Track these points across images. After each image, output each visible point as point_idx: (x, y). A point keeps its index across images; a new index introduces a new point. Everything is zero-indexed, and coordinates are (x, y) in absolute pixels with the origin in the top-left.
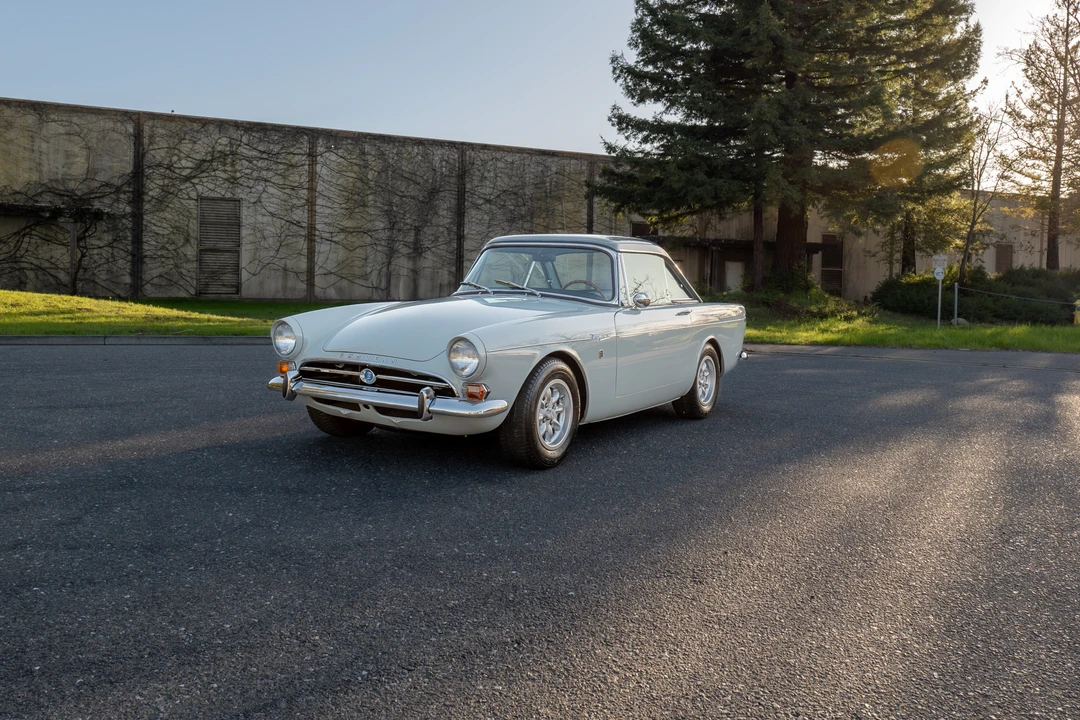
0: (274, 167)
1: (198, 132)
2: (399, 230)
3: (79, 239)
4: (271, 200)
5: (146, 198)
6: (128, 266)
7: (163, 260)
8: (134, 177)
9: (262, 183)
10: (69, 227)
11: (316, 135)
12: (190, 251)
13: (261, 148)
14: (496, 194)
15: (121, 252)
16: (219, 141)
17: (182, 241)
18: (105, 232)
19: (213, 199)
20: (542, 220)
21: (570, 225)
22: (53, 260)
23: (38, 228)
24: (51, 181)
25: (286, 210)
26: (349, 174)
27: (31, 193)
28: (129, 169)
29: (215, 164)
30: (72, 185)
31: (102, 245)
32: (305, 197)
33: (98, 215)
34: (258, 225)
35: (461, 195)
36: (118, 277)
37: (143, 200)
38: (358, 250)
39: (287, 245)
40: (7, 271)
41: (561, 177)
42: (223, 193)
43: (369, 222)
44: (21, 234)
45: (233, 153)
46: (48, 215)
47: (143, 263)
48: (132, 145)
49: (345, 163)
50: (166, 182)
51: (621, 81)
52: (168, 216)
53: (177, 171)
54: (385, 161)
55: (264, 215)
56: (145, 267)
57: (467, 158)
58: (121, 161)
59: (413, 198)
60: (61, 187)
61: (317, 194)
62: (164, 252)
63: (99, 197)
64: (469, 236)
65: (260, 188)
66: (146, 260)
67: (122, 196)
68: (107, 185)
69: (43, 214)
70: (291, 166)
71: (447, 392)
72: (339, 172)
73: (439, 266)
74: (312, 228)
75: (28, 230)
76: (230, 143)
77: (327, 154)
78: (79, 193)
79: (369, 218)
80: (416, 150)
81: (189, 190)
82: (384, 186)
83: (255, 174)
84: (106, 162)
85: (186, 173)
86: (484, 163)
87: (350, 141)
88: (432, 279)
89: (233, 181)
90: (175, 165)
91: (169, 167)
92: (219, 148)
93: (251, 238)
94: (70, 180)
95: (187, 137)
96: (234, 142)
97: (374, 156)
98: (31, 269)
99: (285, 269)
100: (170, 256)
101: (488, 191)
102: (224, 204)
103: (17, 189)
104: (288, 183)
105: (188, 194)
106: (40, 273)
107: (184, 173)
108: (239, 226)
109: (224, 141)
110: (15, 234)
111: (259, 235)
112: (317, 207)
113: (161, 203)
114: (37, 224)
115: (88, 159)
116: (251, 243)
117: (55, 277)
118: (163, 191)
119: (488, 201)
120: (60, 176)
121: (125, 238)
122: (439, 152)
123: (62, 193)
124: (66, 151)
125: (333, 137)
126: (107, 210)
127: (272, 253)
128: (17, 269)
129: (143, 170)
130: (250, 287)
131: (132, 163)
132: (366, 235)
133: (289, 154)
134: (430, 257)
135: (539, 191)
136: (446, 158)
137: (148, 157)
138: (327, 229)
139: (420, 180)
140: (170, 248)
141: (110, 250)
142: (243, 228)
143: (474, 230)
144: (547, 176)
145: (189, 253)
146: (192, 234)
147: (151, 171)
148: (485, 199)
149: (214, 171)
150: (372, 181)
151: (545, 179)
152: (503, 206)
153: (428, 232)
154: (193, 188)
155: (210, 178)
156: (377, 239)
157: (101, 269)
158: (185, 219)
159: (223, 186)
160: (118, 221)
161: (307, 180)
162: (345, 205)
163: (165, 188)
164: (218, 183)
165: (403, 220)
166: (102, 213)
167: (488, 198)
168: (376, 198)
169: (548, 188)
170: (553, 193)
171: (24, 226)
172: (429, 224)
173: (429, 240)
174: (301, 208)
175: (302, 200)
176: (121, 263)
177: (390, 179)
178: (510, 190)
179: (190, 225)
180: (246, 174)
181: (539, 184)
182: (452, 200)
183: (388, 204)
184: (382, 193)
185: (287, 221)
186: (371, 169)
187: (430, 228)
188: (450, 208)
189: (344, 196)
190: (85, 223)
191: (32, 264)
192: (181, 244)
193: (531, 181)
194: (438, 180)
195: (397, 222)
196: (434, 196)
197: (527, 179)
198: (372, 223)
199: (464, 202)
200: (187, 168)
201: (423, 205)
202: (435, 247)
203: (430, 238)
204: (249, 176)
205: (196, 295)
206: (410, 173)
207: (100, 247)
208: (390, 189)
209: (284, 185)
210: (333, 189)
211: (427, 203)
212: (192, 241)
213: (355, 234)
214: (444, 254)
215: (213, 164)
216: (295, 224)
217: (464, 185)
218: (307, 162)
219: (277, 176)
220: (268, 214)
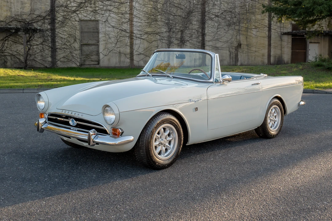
0: (113, 4)
2: (173, 32)
3: (28, 41)
4: (113, 20)
5: (57, 21)
6: (50, 53)
7: (65, 50)
8: (51, 12)
9: (108, 12)
10: (23, 37)
12: (77, 45)
14: (221, 12)
15: (46, 47)
17: (73, 41)
18: (39, 38)
19: (86, 21)
20: (244, 25)
21: (259, 27)
22: (18, 51)
23: (11, 37)
24: (16, 15)
25: (120, 24)
26: (149, 6)
27: (8, 21)
28: (49, 8)
30: (24, 17)
31: (38, 44)
32: (128, 18)
33: (35, 31)
34: (107, 32)
35: (203, 14)
36: (45, 58)
37: (55, 22)
38: (153, 43)
39: (121, 41)
41: (254, 2)
42: (90, 18)
43: (158, 28)
44: (4, 40)
46: (14, 31)
47: (56, 51)
49: (147, 0)
50: (65, 13)
52: (66, 29)
53: (70, 8)
55: (109, 27)
56: (57, 53)
58: (45, 5)
59: (180, 16)
60: (20, 18)
61: (134, 16)
62: (65, 46)
63: (36, 22)
64: (208, 34)
65: (107, 14)
66: (57, 50)
67: (46, 21)
68: (39, 16)
69: (12, 31)
70: (121, 3)
71: (104, 132)
72: (144, 5)
74: (132, 32)
75: (7, 38)
78: (28, 20)
79: (158, 27)
81: (75, 17)
82: (165, 11)
83: (105, 8)
84: (38, 6)
85: (74, 9)
89: (95, 12)
90: (69, 6)
91: (66, 7)
93: (104, 38)
94: (24, 14)
98: (9, 56)
99: (120, 53)
100: (68, 48)
101: (217, 11)
102: (91, 23)
103: (2, 20)
104: (120, 12)
105: (75, 19)
106: (12, 57)
108: (98, 33)
110: (2, 40)
111: (107, 37)
112: (134, 23)
113: (63, 23)
114: (11, 35)
115: (31, 5)
116: (104, 41)
117: (19, 59)
118: (64, 18)
119: (217, 16)
120: (19, 13)
121: (48, 40)
123: (21, 21)
124: (21, 1)
126: (39, 28)
127: (114, 45)
128: (3, 56)
129: (55, 9)
130: (104, 62)
131: (50, 5)
132: (157, 35)
134: (189, 45)
135: (243, 10)
137: (57, 2)
138: (139, 33)
139: (183, 7)
140: (68, 44)
141: (42, 46)
142: (100, 33)
143: (210, 31)
144: (247, 2)
145: (76, 46)
146: (77, 37)
147: (58, 9)
148: (215, 15)
149: (86, 7)
150: (160, 9)
151: (246, 3)
152: (224, 18)
153: (187, 33)
154: (77, 16)
155: (84, 11)
156: (162, 37)
157: (38, 54)
158: (74, 30)
159: (90, 14)
160: (45, 32)
161: (129, 9)
162: (147, 21)
163: (65, 16)
164: (88, 13)
165: (175, 27)
166: (37, 29)
167: (217, 14)
168: (162, 17)
169: (248, 8)
170: (250, 11)
171: (5, 36)
172: (188, 29)
173: (188, 36)
174: (126, 23)
175: (127, 19)
176: (47, 52)
177: (168, 7)
178: (228, 10)
179: (76, 33)
180: (101, 8)
181: (243, 6)
182: (199, 16)
183: (168, 19)
184: (165, 14)
185: (120, 30)
186: (159, 3)
187: (188, 30)
188: (198, 20)
189: (146, 16)
190: (29, 34)
191: (9, 53)
192: (72, 42)
193: (239, 5)
194: (192, 6)
195: (172, 28)
196: (190, 15)
197: (237, 4)
198: (160, 29)
199: (205, 17)
200: (74, 6)
201: (184, 19)
202: (191, 40)
203: (188, 35)
204: (102, 9)
205: (80, 65)
206: (178, 4)
207: (37, 45)
208: (169, 12)
209: (118, 12)
210: (141, 14)
211: (186, 18)
212: (77, 41)
213: (152, 35)
214: (195, 43)
215: (86, 4)
216: (124, 31)
217: (205, 9)
218: (129, 1)
219: (115, 8)
220: (111, 27)
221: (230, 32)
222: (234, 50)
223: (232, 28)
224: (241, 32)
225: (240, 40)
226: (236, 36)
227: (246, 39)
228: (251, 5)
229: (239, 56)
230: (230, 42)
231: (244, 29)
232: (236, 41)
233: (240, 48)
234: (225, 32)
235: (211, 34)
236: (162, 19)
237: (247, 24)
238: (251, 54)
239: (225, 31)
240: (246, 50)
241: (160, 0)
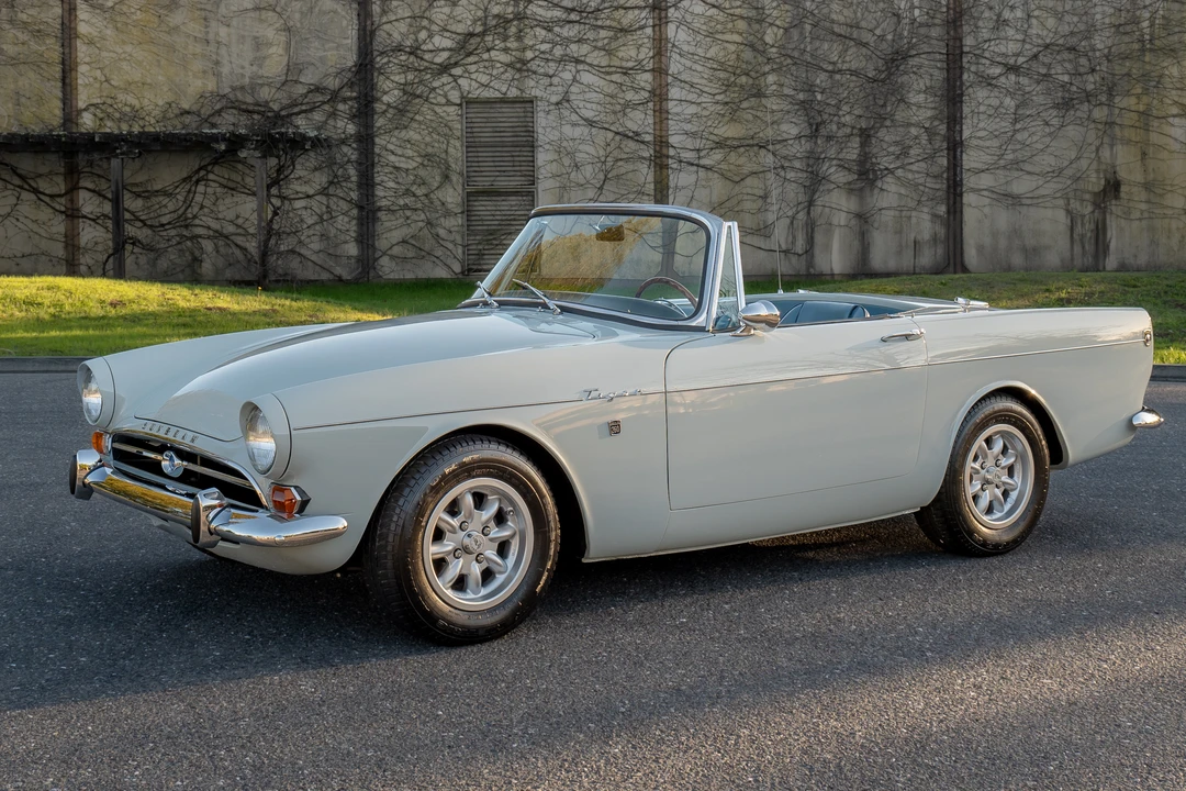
0: (591, 35)
2: (829, 138)
3: (275, 182)
4: (588, 96)
5: (379, 107)
6: (353, 226)
7: (408, 213)
8: (358, 72)
9: (571, 67)
10: (258, 167)
12: (452, 196)
13: (567, 3)
14: (1030, 53)
15: (341, 203)
17: (438, 178)
18: (316, 169)
19: (488, 102)
20: (1133, 100)
22: (240, 221)
23: (217, 169)
24: (234, 89)
25: (615, 113)
26: (728, 37)
27: (206, 112)
28: (351, 59)
29: (489, 38)
30: (265, 94)
31: (311, 192)
32: (649, 87)
33: (298, 144)
34: (565, 144)
35: (954, 60)
36: (336, 246)
37: (374, 112)
38: (748, 181)
39: (618, 177)
40: (174, 242)
41: (1176, 6)
42: (504, 90)
43: (769, 125)
44: (193, 180)
45: (520, 17)
46: (223, 147)
47: (375, 220)
48: (355, 17)
49: (721, 17)
50: (410, 77)
52: (412, 135)
53: (427, 56)
54: (796, 4)
55: (574, 125)
56: (379, 228)
58: (338, 47)
59: (855, 73)
60: (249, 99)
61: (670, 79)
62: (408, 200)
63: (305, 111)
64: (974, 142)
65: (567, 76)
66: (380, 214)
67: (341, 107)
68: (318, 89)
69: (216, 146)
70: (621, 30)
72: (710, 34)
73: (913, 204)
74: (661, 143)
75: (202, 173)
78: (276, 107)
79: (768, 118)
81: (447, 88)
82: (796, 54)
83: (558, 51)
84: (314, 51)
85: (441, 58)
88: (899, 232)
89: (521, 67)
90: (424, 47)
91: (414, 51)
92: (496, 10)
93: (554, 168)
94: (262, 85)
98: (208, 238)
100: (419, 205)
101: (1012, 47)
102: (506, 109)
103: (186, 106)
104: (617, 63)
105: (445, 96)
106: (221, 243)
107: (438, 60)
108: (532, 146)
110: (184, 180)
111: (567, 161)
112: (671, 104)
113: (402, 112)
114: (215, 162)
115: (288, 49)
116: (554, 176)
117: (244, 250)
118: (405, 93)
119: (1013, 69)
120: (247, 81)
121: (347, 179)
123: (251, 108)
124: (256, 38)
126: (312, 134)
127: (591, 193)
128: (188, 239)
129: (372, 61)
131: (355, 48)
132: (763, 152)
133: (617, 8)
134: (893, 188)
135: (1127, 39)
137: (381, 36)
138: (689, 143)
139: (867, 37)
140: (419, 192)
141: (324, 199)
142: (540, 149)
143: (985, 129)
144: (1145, 7)
145: (449, 200)
146: (453, 165)
147: (385, 60)
148: (1005, 65)
149: (488, 50)
150: (773, 46)
151: (1138, 13)
152: (1045, 75)
153: (886, 139)
154: (454, 84)
155: (481, 65)
156: (785, 158)
157: (311, 232)
158: (442, 139)
159: (504, 77)
160: (334, 149)
161: (651, 54)
162: (723, 96)
163: (409, 88)
164: (495, 72)
165: (836, 118)
166: (304, 138)
167: (1012, 61)
168: (782, 79)
169: (1147, 31)
170: (1157, 42)
171: (197, 167)
172: (888, 123)
173: (889, 154)
174: (640, 108)
175: (642, 92)
176: (341, 221)
177: (808, 40)
178: (1061, 42)
179: (451, 150)
180: (542, 52)
181: (1125, 24)
182: (936, 72)
183: (806, 87)
184: (794, 68)
185: (617, 133)
186: (771, 24)
187: (892, 130)
188: (931, 87)
189: (720, 79)
190: (278, 157)
191: (209, 228)
192: (436, 185)
193: (1107, 21)
194: (906, 33)
195: (823, 122)
196: (898, 67)
197: (1098, 17)
198: (776, 127)
199: (962, 74)
200: (444, 50)
201: (875, 85)
202: (902, 167)
204: (547, 56)
205: (463, 273)
206: (847, 25)
207: (308, 196)
208: (809, 59)
209: (609, 66)
210: (699, 68)
211: (883, 81)
212: (454, 178)
213: (742, 149)
214: (921, 181)
215: (487, 38)
216: (631, 138)
217: (961, 40)
218: (651, 22)
219: (597, 52)
220: (582, 122)
221: (1072, 131)
222: (1090, 208)
223: (1079, 114)
224: (1117, 129)
225: (1114, 167)
226: (1097, 150)
227: (1142, 159)
228: (1163, 17)
229: (1112, 233)
230: (1069, 172)
231: (1129, 119)
232: (1098, 171)
233: (1117, 197)
234: (1050, 134)
235: (988, 143)
236: (782, 85)
237: (1145, 99)
238: (1167, 220)
239: (1047, 130)
240: (1143, 206)
241: (775, 13)
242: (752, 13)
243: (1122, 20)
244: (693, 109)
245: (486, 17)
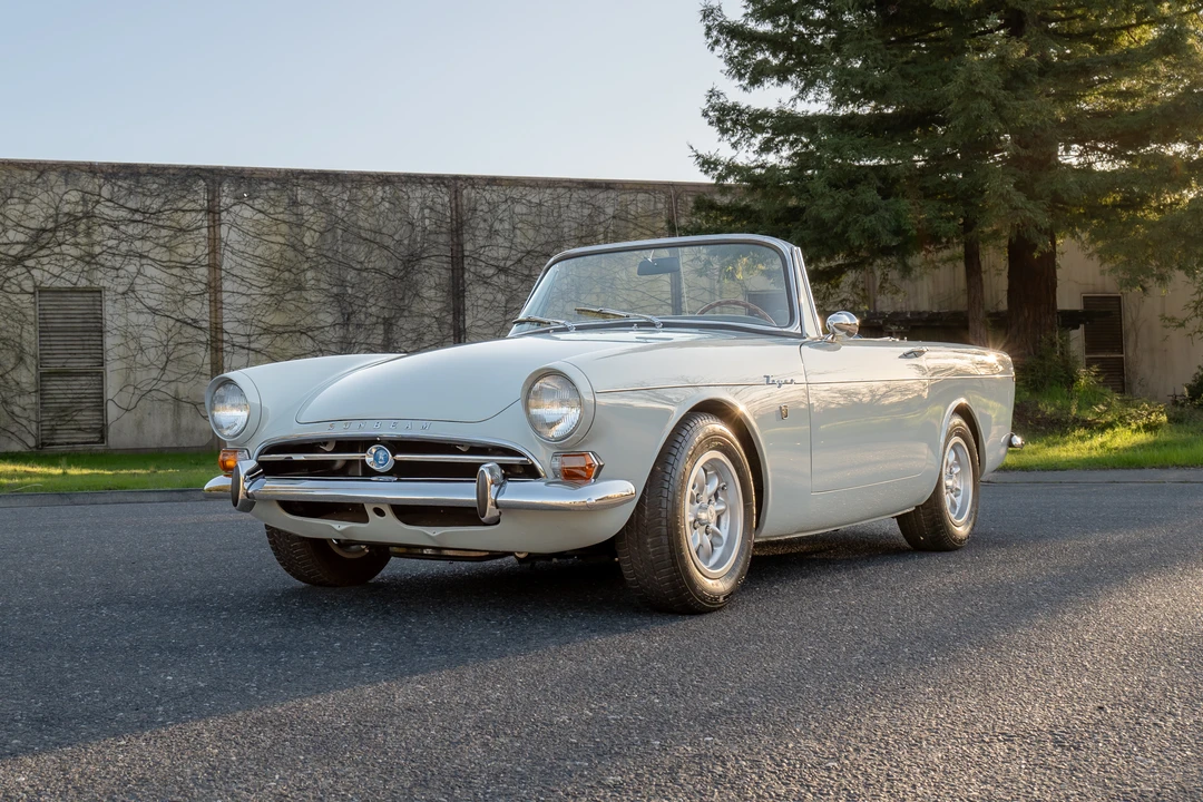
0: (153, 233)
1: (32, 184)
2: (359, 326)
4: (150, 287)
9: (136, 261)
11: (218, 178)
12: (26, 377)
13: (131, 204)
14: (515, 258)
16: (66, 197)
17: (13, 360)
19: (59, 291)
25: (175, 302)
26: (273, 238)
29: (60, 234)
32: (205, 280)
34: (130, 329)
35: (457, 261)
39: (179, 359)
41: (622, 223)
42: (74, 281)
43: (308, 314)
45: (88, 215)
49: (267, 221)
51: (719, 50)
54: (330, 212)
55: (139, 312)
57: (465, 202)
59: (378, 271)
61: (223, 274)
64: (474, 330)
65: (132, 269)
70: (181, 230)
72: (257, 236)
74: (217, 329)
76: (83, 199)
77: (237, 208)
79: (308, 308)
80: (380, 194)
81: (20, 278)
82: (330, 254)
83: (124, 247)
85: (15, 250)
86: (493, 207)
87: (272, 185)
89: (90, 260)
92: (66, 208)
93: (121, 350)
95: (16, 194)
96: (88, 197)
97: (313, 207)
99: (177, 399)
101: (502, 253)
102: (77, 298)
104: (176, 258)
105: (19, 285)
107: (13, 252)
108: (101, 331)
109: (74, 196)
111: (132, 345)
112: (224, 295)
116: (121, 358)
119: (502, 270)
122: (418, 194)
125: (246, 180)
127: (155, 373)
130: (122, 431)
132: (304, 337)
133: (176, 211)
136: (429, 203)
138: (241, 329)
139: (388, 242)
142: (109, 334)
143: (482, 319)
144: (599, 223)
145: (24, 380)
146: (27, 349)
148: (497, 267)
149: (60, 245)
150: (310, 247)
151: (597, 228)
152: (527, 276)
153: (405, 327)
154: (27, 274)
155: (53, 257)
156: (322, 342)
158: (16, 325)
159: (74, 269)
161: (207, 251)
162: (269, 289)
164: (66, 265)
165: (364, 309)
167: (502, 264)
168: (319, 275)
172: (406, 313)
173: (407, 340)
174: (198, 298)
175: (200, 285)
177: (340, 242)
178: (539, 249)
179: (25, 334)
180: (110, 248)
181: (586, 236)
182: (444, 272)
183: (339, 283)
184: (328, 266)
185: (178, 320)
186: (309, 228)
187: (409, 319)
188: (440, 284)
189: (266, 274)
192: (11, 366)
193: (572, 233)
194: (419, 239)
195: (353, 312)
196: (413, 266)
197: (566, 230)
198: (314, 316)
199: (463, 273)
200: (18, 243)
201: (395, 282)
203: (409, 335)
204: (114, 251)
205: (37, 447)
206: (371, 231)
208: (341, 259)
209: (170, 261)
210: (249, 265)
211: (402, 278)
212: (28, 360)
213: (286, 335)
215: (58, 234)
216: (190, 324)
217: (462, 246)
218: (206, 223)
219: (158, 248)
220: (146, 310)
228: (614, 231)
235: (485, 331)
236: (319, 281)
241: (312, 219)
242: (293, 219)
243: (584, 233)
244: (243, 300)
245: (57, 215)
